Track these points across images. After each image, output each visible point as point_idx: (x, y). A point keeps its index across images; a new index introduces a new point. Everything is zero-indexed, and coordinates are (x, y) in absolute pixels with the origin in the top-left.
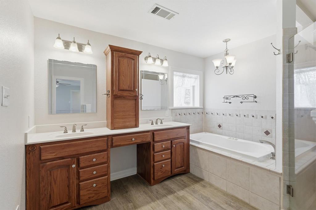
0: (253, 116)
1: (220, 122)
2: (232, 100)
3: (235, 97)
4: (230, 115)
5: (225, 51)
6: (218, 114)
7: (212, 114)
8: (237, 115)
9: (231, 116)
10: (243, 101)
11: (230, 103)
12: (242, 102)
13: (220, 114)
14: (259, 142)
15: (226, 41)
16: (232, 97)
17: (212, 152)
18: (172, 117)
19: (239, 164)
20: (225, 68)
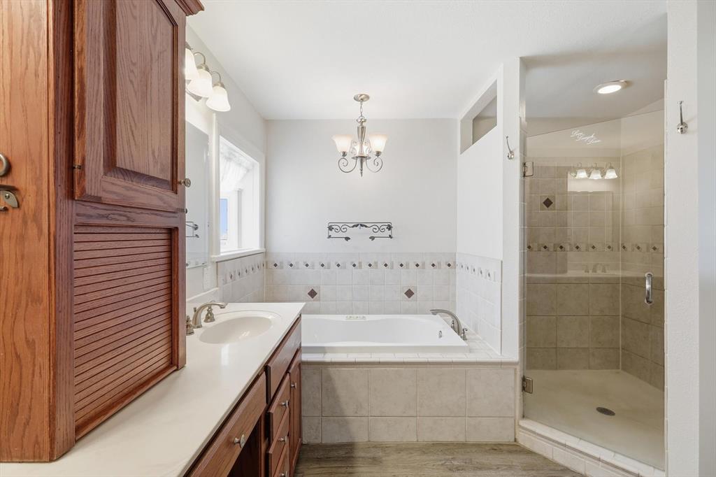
0: (386, 265)
1: (312, 284)
2: (350, 232)
3: (357, 226)
4: (338, 265)
5: (359, 120)
6: (307, 265)
7: (291, 265)
8: (354, 265)
9: (341, 268)
10: (374, 235)
11: (347, 239)
12: (372, 238)
13: (313, 266)
14: (430, 314)
15: (362, 99)
16: (352, 225)
17: (379, 363)
18: (217, 288)
19: (445, 369)
20: (359, 160)
